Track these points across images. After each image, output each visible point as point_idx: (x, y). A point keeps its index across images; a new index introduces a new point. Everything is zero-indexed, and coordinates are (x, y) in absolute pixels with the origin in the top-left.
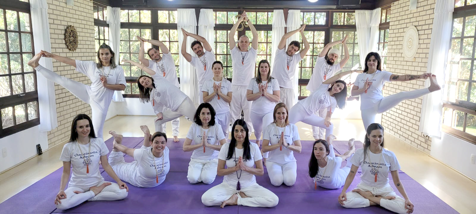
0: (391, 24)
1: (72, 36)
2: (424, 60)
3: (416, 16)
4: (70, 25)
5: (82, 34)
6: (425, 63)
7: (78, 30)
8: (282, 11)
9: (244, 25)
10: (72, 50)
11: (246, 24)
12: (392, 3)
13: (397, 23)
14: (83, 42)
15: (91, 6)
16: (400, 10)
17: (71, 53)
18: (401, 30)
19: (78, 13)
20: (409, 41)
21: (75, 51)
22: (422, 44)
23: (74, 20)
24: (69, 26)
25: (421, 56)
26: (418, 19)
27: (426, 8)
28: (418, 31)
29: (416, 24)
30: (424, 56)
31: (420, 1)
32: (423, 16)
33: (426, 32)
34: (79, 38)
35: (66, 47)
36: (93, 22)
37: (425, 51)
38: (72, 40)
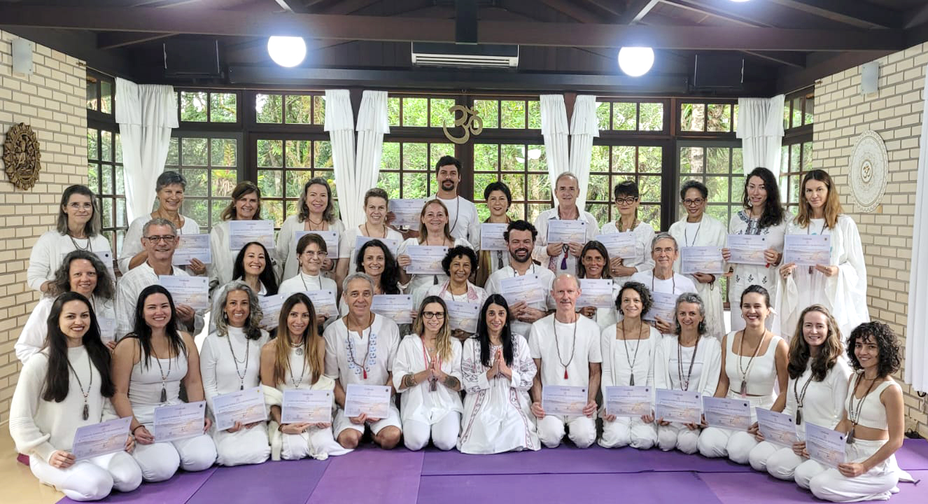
0: (816, 128)
1: (24, 149)
2: (904, 210)
3: (879, 108)
4: (19, 123)
5: (51, 147)
6: (907, 215)
7: (40, 135)
8: (560, 98)
9: (469, 129)
10: (21, 185)
11: (475, 127)
12: (816, 81)
13: (832, 125)
14: (52, 168)
15: (80, 78)
16: (839, 95)
17: (20, 193)
18: (844, 142)
19: (42, 92)
20: (865, 165)
21: (29, 190)
22: (895, 172)
23: (32, 111)
24: (16, 124)
25: (896, 199)
26: (883, 114)
27: (900, 89)
28: (884, 141)
29: (880, 126)
30: (903, 199)
31: (884, 74)
32: (895, 107)
33: (905, 144)
34: (44, 157)
35: (7, 179)
36: (83, 118)
37: (905, 188)
38: (23, 162)
